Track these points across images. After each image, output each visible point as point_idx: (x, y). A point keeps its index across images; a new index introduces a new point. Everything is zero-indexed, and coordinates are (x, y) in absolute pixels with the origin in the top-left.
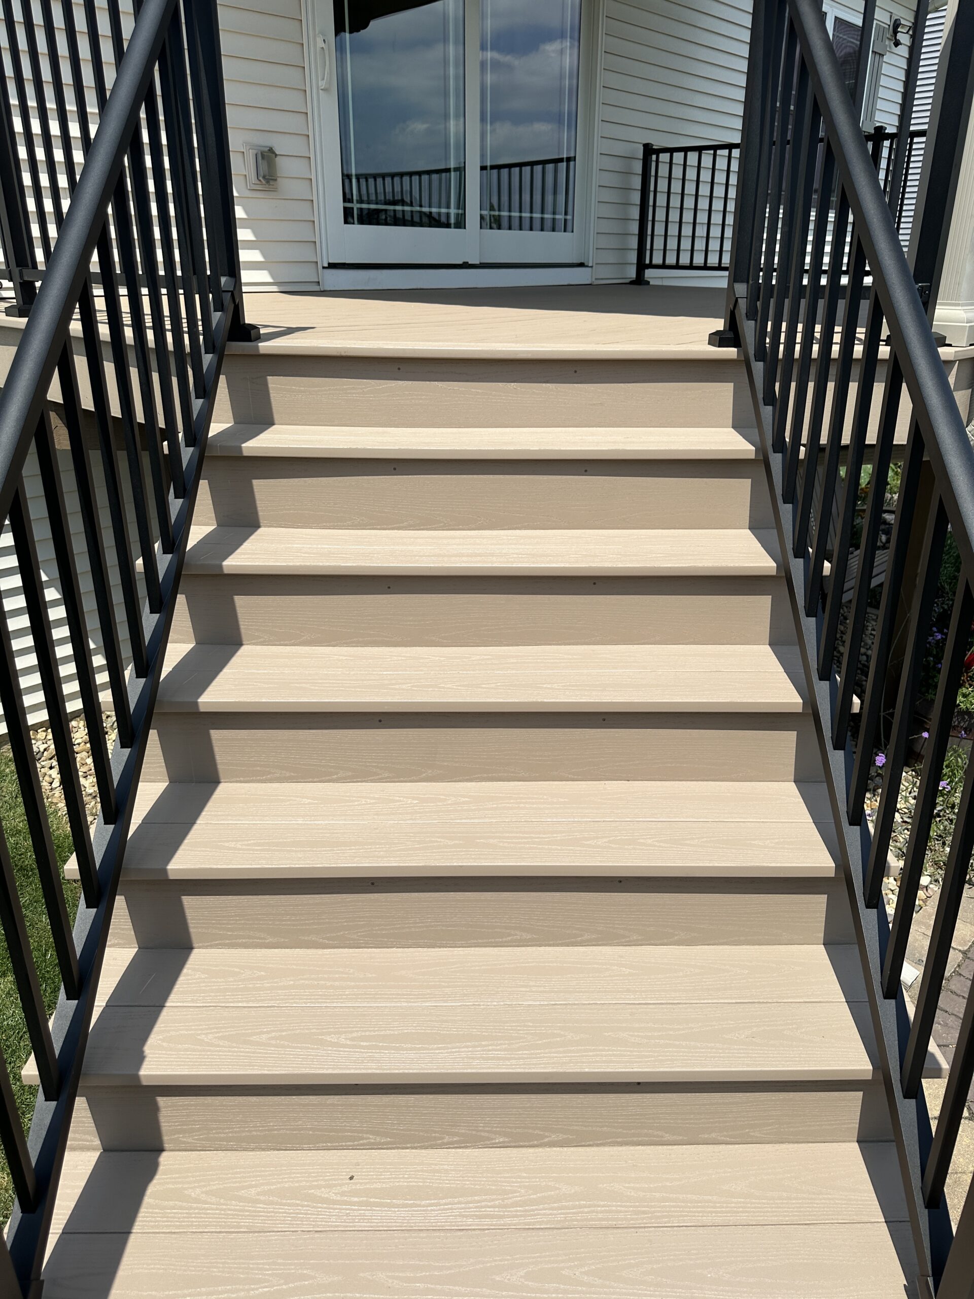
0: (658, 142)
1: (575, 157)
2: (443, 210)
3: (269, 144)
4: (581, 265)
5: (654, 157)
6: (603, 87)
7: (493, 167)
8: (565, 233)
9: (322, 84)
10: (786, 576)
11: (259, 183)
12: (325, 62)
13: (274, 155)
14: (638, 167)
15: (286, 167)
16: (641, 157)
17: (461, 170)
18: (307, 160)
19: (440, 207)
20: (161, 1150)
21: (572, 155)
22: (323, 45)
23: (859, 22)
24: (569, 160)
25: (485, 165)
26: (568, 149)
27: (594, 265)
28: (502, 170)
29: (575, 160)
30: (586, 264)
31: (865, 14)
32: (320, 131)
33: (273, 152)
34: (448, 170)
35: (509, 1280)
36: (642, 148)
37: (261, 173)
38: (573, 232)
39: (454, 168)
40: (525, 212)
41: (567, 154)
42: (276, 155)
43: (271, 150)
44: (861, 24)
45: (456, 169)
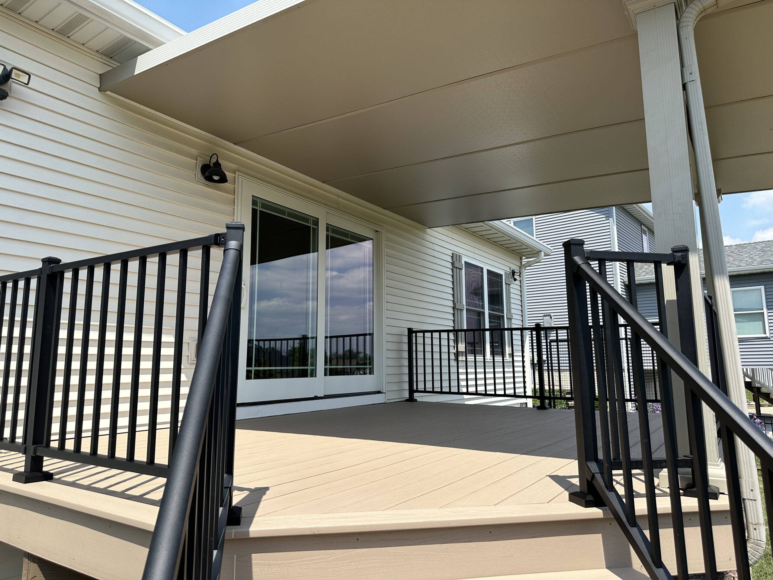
4: (379, 392)
6: (386, 302)
7: (330, 337)
14: (406, 339)
16: (407, 335)
17: (315, 338)
24: (370, 334)
26: (370, 328)
27: (386, 392)
29: (373, 335)
30: (381, 391)
36: (407, 330)
38: (374, 374)
41: (369, 331)
45: (312, 338)
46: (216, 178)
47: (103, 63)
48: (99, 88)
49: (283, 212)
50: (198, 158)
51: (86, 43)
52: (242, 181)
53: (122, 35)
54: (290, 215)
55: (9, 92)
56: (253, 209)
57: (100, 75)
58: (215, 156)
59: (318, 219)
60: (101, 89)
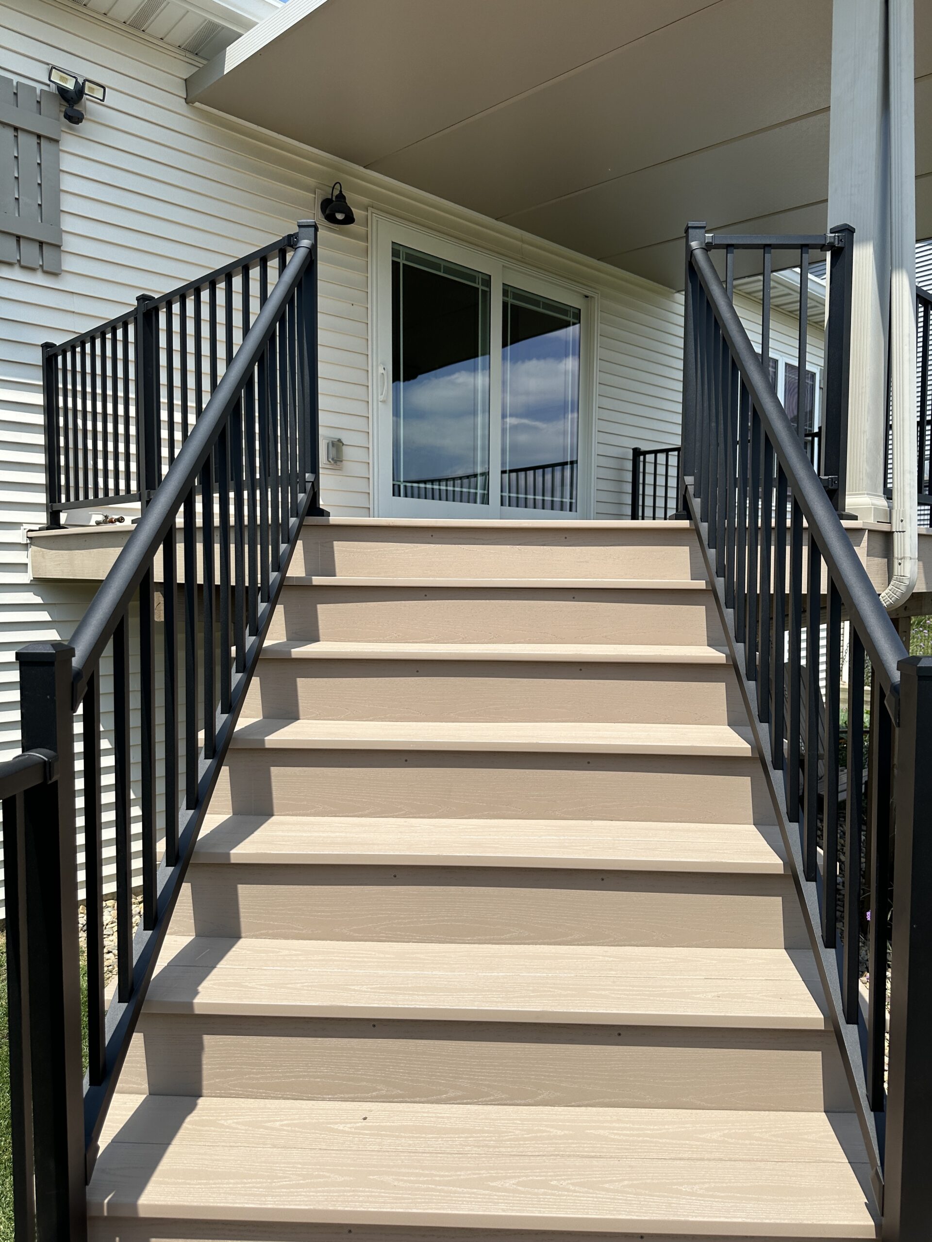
0: (644, 447)
1: (577, 461)
2: (472, 491)
3: (338, 437)
5: (642, 458)
6: (599, 407)
7: (511, 471)
8: (571, 513)
9: (381, 398)
10: (734, 664)
11: (328, 463)
12: (384, 383)
13: (341, 444)
14: (629, 465)
15: (348, 453)
16: (631, 458)
17: (486, 474)
18: (366, 449)
19: (469, 488)
20: (200, 1096)
21: (575, 459)
22: (383, 371)
23: (797, 364)
24: (572, 463)
25: (504, 469)
26: (572, 455)
28: (520, 473)
29: (577, 463)
31: (799, 358)
32: (378, 431)
33: (341, 442)
34: (475, 476)
35: (502, 1185)
36: (632, 451)
37: (331, 456)
38: (576, 511)
39: (481, 474)
40: (538, 496)
41: (570, 458)
42: (343, 444)
43: (340, 441)
44: (797, 365)
45: (482, 474)
46: (340, 216)
47: (187, 63)
48: (185, 99)
49: (437, 266)
50: (317, 190)
51: (165, 36)
52: (377, 221)
53: (206, 20)
54: (447, 270)
55: (84, 114)
56: (393, 261)
57: (186, 80)
58: (338, 186)
59: (490, 276)
60: (188, 100)
